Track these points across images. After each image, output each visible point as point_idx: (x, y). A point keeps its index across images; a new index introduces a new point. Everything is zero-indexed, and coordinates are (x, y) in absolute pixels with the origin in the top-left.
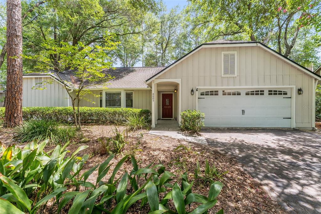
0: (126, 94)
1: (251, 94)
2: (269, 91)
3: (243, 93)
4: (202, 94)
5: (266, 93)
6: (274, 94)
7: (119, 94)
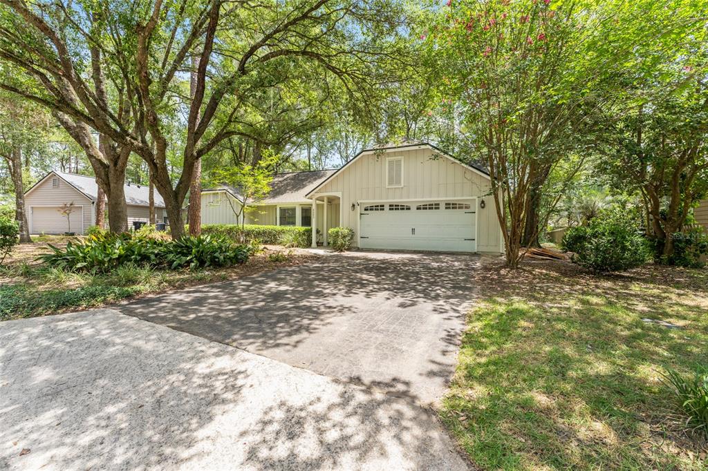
0: (302, 209)
1: (424, 209)
2: (446, 204)
3: (413, 208)
4: (366, 210)
5: (442, 206)
6: (453, 208)
7: (294, 210)
